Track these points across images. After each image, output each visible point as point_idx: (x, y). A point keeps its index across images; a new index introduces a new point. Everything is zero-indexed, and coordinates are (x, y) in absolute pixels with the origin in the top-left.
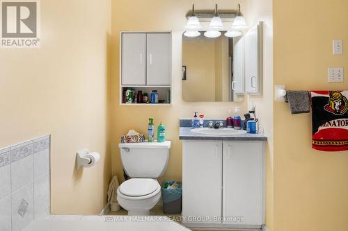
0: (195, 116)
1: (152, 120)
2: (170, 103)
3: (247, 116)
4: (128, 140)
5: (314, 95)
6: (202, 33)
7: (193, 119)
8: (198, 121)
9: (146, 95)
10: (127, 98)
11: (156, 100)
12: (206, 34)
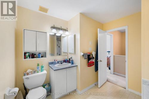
0: (55, 61)
1: (39, 64)
2: (46, 57)
3: (70, 59)
4: (28, 74)
5: (88, 54)
6: (55, 34)
7: (54, 61)
8: (56, 62)
9: (35, 55)
10: (27, 57)
11: (41, 57)
12: (56, 35)
